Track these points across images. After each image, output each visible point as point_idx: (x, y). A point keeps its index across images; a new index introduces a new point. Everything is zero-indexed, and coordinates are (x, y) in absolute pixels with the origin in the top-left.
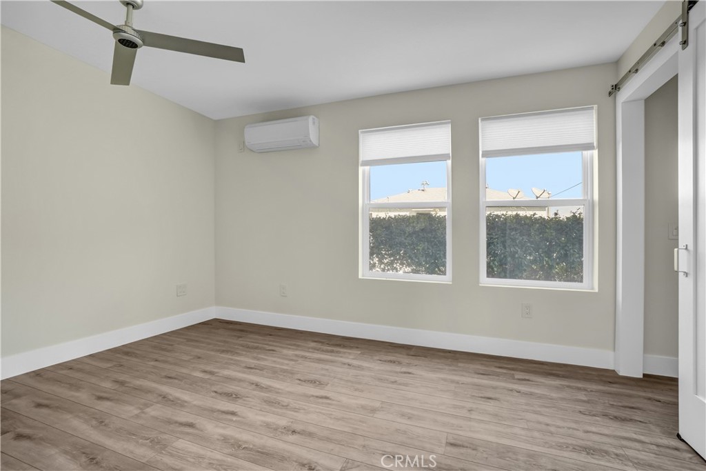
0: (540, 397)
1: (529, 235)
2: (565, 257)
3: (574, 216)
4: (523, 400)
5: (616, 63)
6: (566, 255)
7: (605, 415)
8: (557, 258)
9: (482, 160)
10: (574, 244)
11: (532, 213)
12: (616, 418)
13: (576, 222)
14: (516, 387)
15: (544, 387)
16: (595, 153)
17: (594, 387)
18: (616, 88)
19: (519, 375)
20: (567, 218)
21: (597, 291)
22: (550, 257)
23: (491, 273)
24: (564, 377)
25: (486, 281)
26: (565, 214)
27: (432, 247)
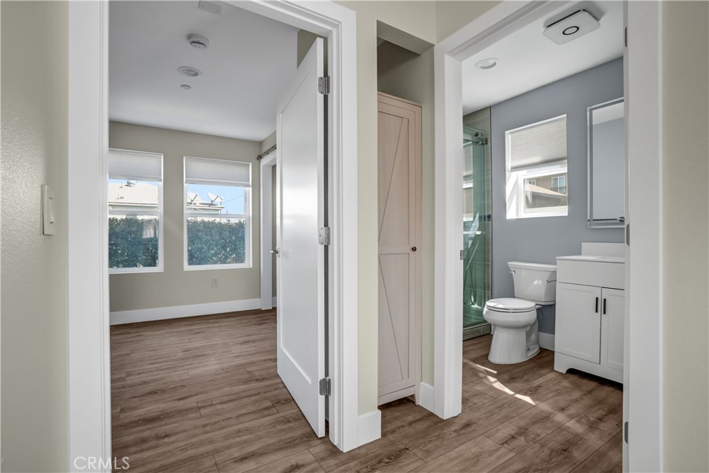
0: (226, 326)
1: (212, 236)
2: (234, 250)
3: (240, 222)
4: (217, 329)
5: (260, 143)
6: (235, 249)
7: (255, 324)
8: (230, 251)
9: (185, 185)
10: (240, 241)
11: (213, 219)
12: (259, 324)
13: (241, 226)
14: (212, 325)
15: (226, 322)
16: (251, 189)
17: (251, 317)
18: (260, 157)
19: (212, 321)
20: (236, 224)
21: (251, 266)
22: (226, 250)
23: (190, 263)
24: (237, 316)
25: (187, 267)
26: (234, 221)
27: (132, 246)
